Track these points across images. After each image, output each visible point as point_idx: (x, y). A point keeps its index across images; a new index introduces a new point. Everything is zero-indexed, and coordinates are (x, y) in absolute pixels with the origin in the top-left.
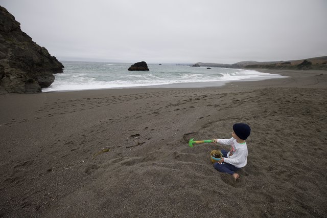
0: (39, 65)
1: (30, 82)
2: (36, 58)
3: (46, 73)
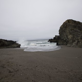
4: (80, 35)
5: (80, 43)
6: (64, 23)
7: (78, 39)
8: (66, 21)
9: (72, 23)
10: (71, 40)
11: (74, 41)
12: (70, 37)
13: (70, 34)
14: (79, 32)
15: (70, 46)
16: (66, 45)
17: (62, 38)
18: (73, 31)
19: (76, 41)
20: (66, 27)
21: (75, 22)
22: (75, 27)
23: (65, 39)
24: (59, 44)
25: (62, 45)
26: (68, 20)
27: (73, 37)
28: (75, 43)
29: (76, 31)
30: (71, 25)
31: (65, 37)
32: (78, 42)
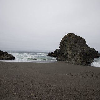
0: (89, 55)
1: (84, 61)
2: (88, 53)
3: (90, 58)
4: (80, 51)
5: (79, 59)
6: (65, 36)
7: (77, 56)
8: (67, 35)
9: (73, 38)
10: (70, 56)
11: (73, 57)
12: (70, 52)
13: (70, 49)
14: (79, 48)
15: (68, 63)
16: (65, 61)
17: (62, 53)
18: (73, 46)
19: (75, 58)
20: (67, 41)
21: (76, 36)
22: (76, 42)
23: (64, 54)
24: (58, 59)
25: (61, 60)
26: (69, 34)
27: (73, 53)
28: (74, 59)
29: (76, 47)
30: (72, 40)
31: (66, 51)
32: (77, 58)
